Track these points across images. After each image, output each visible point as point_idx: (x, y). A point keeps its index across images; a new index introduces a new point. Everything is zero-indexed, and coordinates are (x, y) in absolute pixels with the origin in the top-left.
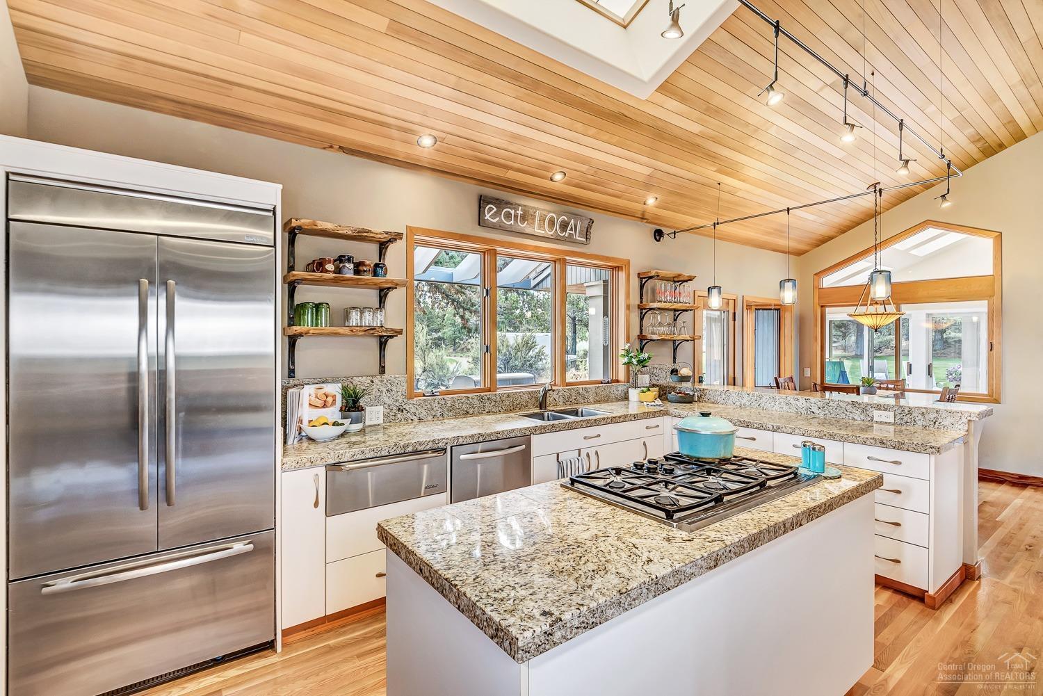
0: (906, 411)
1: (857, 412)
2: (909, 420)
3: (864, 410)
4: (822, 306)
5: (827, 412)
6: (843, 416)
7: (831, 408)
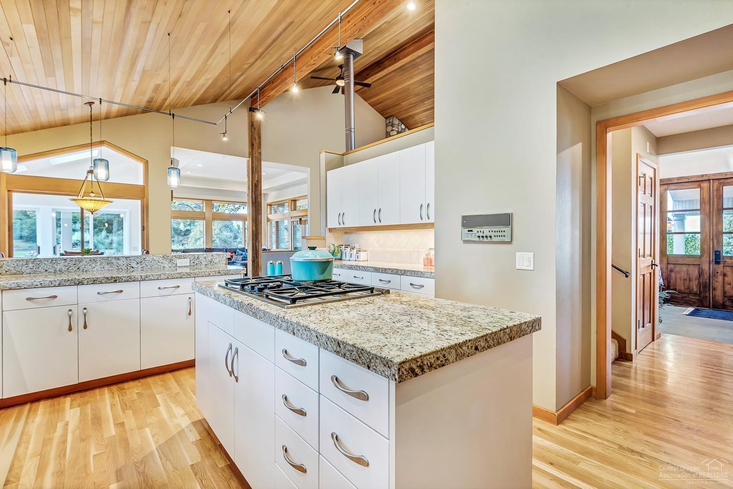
0: (196, 258)
1: (166, 262)
2: (198, 263)
3: (171, 261)
4: (9, 191)
5: (144, 265)
6: (157, 266)
7: (147, 262)
